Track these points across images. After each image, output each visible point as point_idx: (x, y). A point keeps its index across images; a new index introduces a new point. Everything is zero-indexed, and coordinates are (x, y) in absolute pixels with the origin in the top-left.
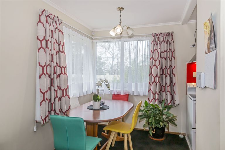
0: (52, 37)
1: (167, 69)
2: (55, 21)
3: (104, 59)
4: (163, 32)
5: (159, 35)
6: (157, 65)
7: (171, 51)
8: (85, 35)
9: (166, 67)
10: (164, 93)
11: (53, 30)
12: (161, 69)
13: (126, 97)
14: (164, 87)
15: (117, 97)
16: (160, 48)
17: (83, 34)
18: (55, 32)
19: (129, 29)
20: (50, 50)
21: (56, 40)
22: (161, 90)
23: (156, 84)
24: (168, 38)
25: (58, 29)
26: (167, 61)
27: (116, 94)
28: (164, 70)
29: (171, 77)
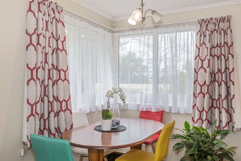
0: (47, 30)
1: (221, 73)
2: (52, 9)
3: (146, 62)
4: (214, 17)
5: (208, 21)
6: (206, 68)
7: (227, 45)
8: (101, 27)
9: (219, 70)
10: (217, 110)
11: (48, 21)
12: (211, 74)
13: (160, 116)
14: (216, 101)
15: (146, 115)
16: (209, 42)
17: (97, 25)
18: (51, 23)
19: (154, 14)
20: (44, 48)
21: (52, 33)
22: (212, 106)
23: (204, 97)
24: (222, 25)
25: (56, 19)
26: (221, 60)
27: (144, 110)
28: (217, 75)
29: (229, 85)
